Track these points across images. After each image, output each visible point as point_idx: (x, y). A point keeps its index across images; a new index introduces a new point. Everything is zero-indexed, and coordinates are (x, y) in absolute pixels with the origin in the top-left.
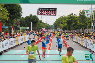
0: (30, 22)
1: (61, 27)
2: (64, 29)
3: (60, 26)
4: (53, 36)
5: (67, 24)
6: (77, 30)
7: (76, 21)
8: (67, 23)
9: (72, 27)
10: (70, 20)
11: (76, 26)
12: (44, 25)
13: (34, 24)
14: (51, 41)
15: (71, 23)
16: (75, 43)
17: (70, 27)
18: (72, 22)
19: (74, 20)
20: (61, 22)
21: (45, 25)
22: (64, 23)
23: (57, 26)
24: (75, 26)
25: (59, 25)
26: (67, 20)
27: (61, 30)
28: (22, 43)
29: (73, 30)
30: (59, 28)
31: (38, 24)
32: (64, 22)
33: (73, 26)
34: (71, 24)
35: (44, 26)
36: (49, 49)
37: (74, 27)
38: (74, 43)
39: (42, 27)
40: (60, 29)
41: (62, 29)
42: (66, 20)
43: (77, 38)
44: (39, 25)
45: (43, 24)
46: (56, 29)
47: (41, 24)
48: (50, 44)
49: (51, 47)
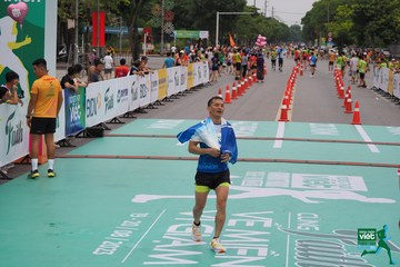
1: (330, 34)
2: (341, 42)
3: (326, 32)
5: (351, 24)
6: (391, 47)
7: (388, 11)
8: (355, 19)
9: (372, 34)
10: (365, 9)
11: (387, 32)
12: (264, 26)
13: (226, 22)
14: (292, 89)
15: (370, 18)
16: (384, 99)
17: (366, 33)
18: (373, 15)
19: (382, 8)
20: (332, 16)
21: (270, 26)
22: (343, 19)
23: (313, 29)
24: (383, 30)
25: (324, 26)
26: (356, 8)
27: (330, 45)
28: (180, 94)
29: (377, 46)
30: (323, 39)
31: (241, 20)
32: (341, 13)
33: (378, 32)
34: (371, 24)
36: (284, 117)
37: (381, 37)
38: (378, 97)
40: (327, 41)
41: (333, 41)
42: (349, 6)
43: (391, 79)
44: (247, 24)
45: (259, 21)
46: (310, 42)
47: (255, 20)
48: (287, 97)
49: (288, 112)
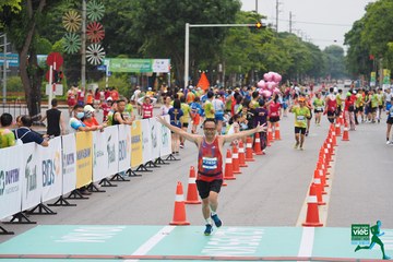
0: (174, 23)
4: (338, 130)
12: (274, 49)
13: (203, 42)
14: (327, 166)
21: (286, 49)
23: (366, 52)
25: (386, 48)
28: (118, 177)
30: (386, 72)
31: (230, 39)
35: (272, 52)
36: (312, 218)
39: (261, 58)
44: (243, 46)
45: (266, 39)
46: (362, 79)
47: (258, 37)
48: (318, 181)
49: (321, 208)
